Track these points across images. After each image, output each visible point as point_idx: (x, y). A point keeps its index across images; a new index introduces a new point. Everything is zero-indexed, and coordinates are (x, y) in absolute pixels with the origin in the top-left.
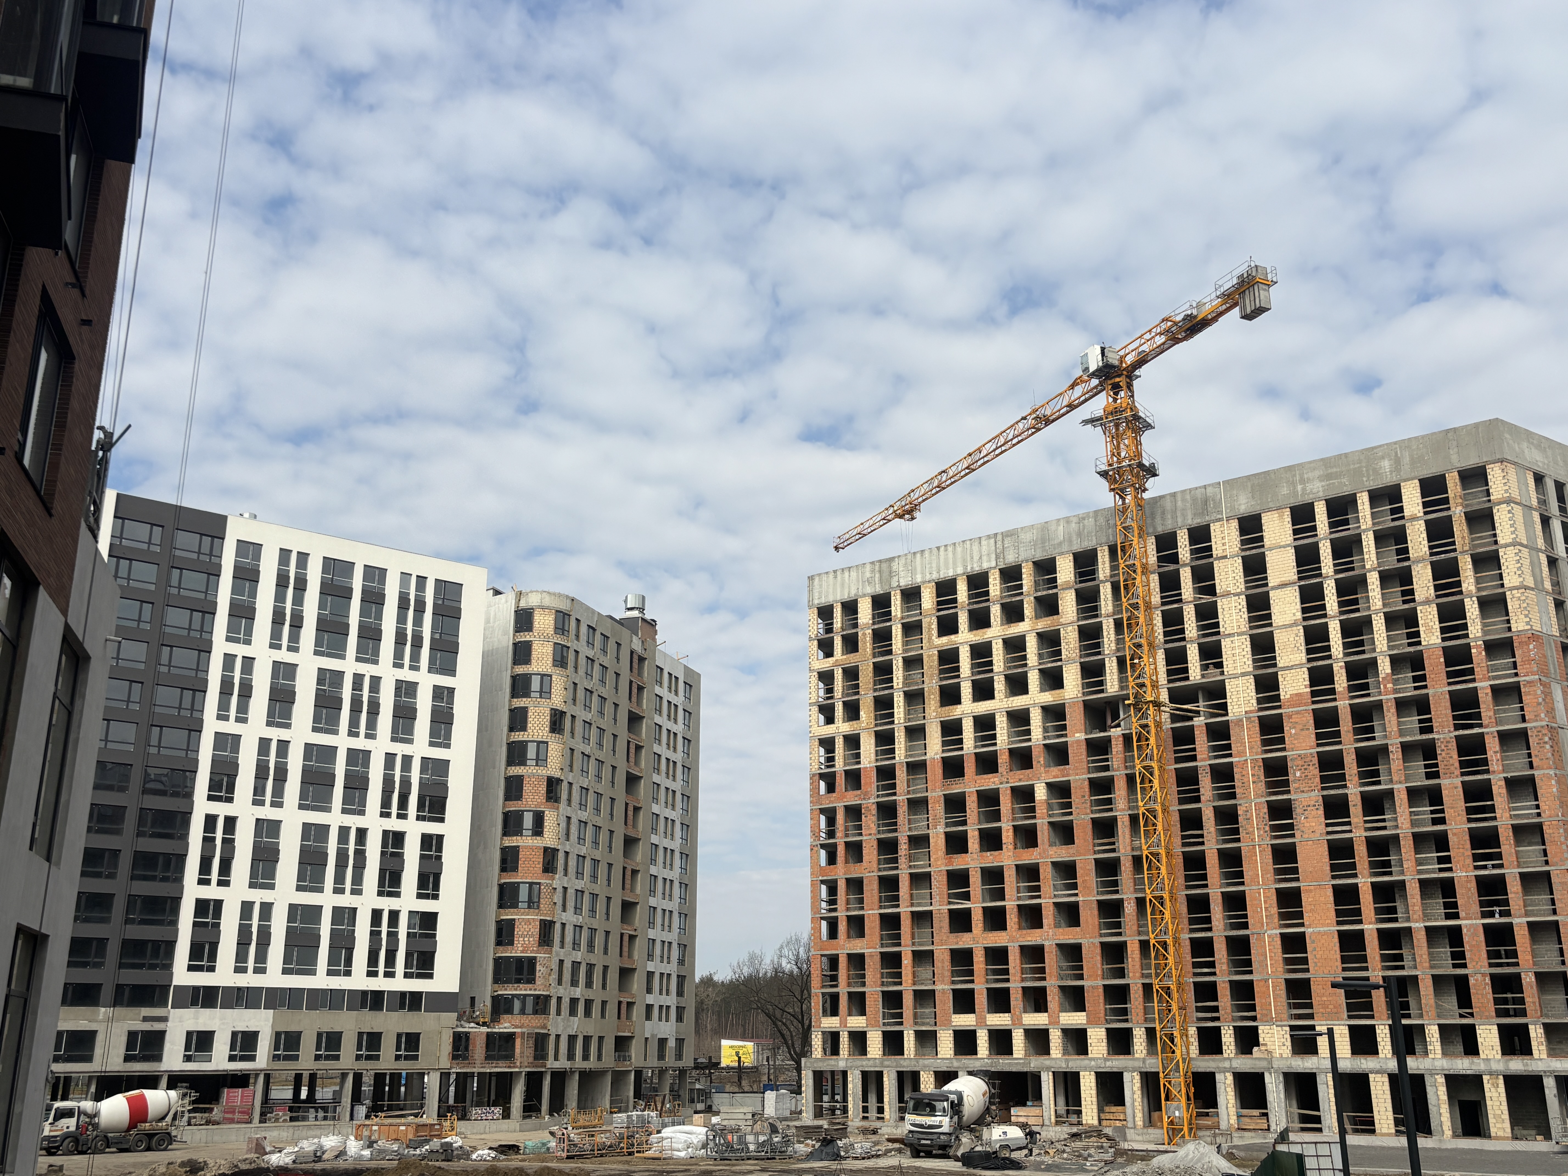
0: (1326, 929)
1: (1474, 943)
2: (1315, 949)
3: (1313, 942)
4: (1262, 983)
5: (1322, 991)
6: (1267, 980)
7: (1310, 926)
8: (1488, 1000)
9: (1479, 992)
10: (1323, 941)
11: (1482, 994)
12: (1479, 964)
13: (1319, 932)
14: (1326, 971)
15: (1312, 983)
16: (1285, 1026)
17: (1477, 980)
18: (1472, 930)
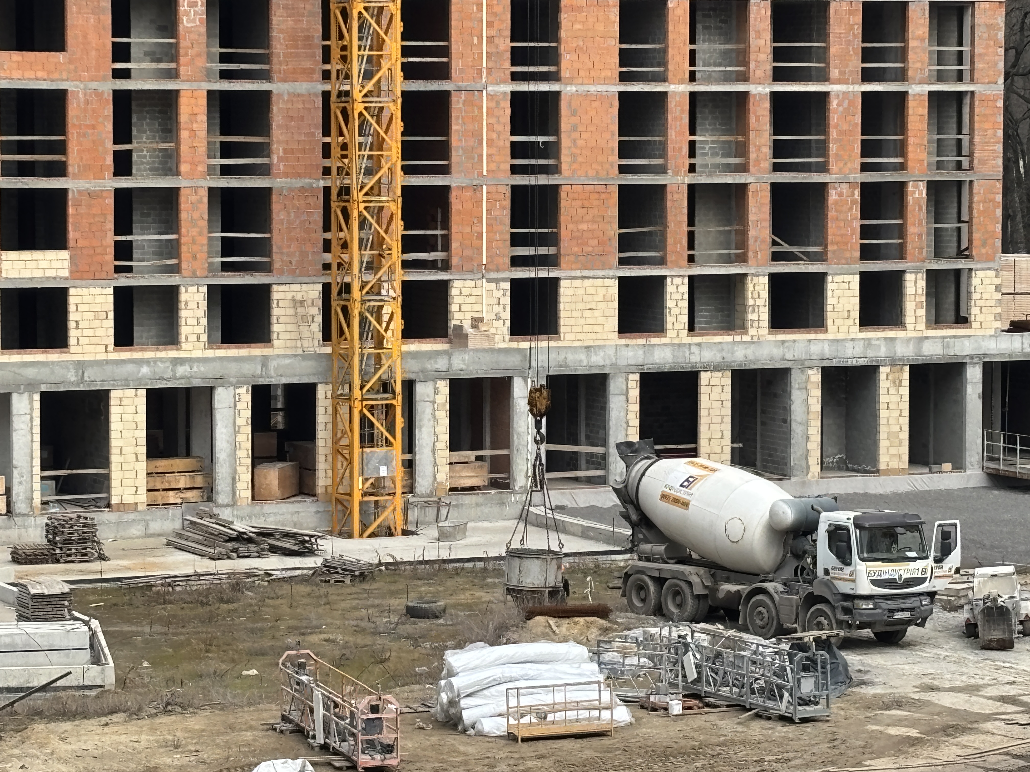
0: (600, 88)
1: (845, 127)
2: (575, 128)
3: (574, 113)
4: (468, 194)
5: (582, 211)
6: (477, 188)
7: (571, 81)
8: (853, 230)
9: (842, 217)
10: (592, 113)
11: (845, 220)
12: (849, 165)
13: (587, 95)
14: (591, 173)
15: (563, 195)
16: (504, 280)
17: (841, 195)
18: (846, 104)
